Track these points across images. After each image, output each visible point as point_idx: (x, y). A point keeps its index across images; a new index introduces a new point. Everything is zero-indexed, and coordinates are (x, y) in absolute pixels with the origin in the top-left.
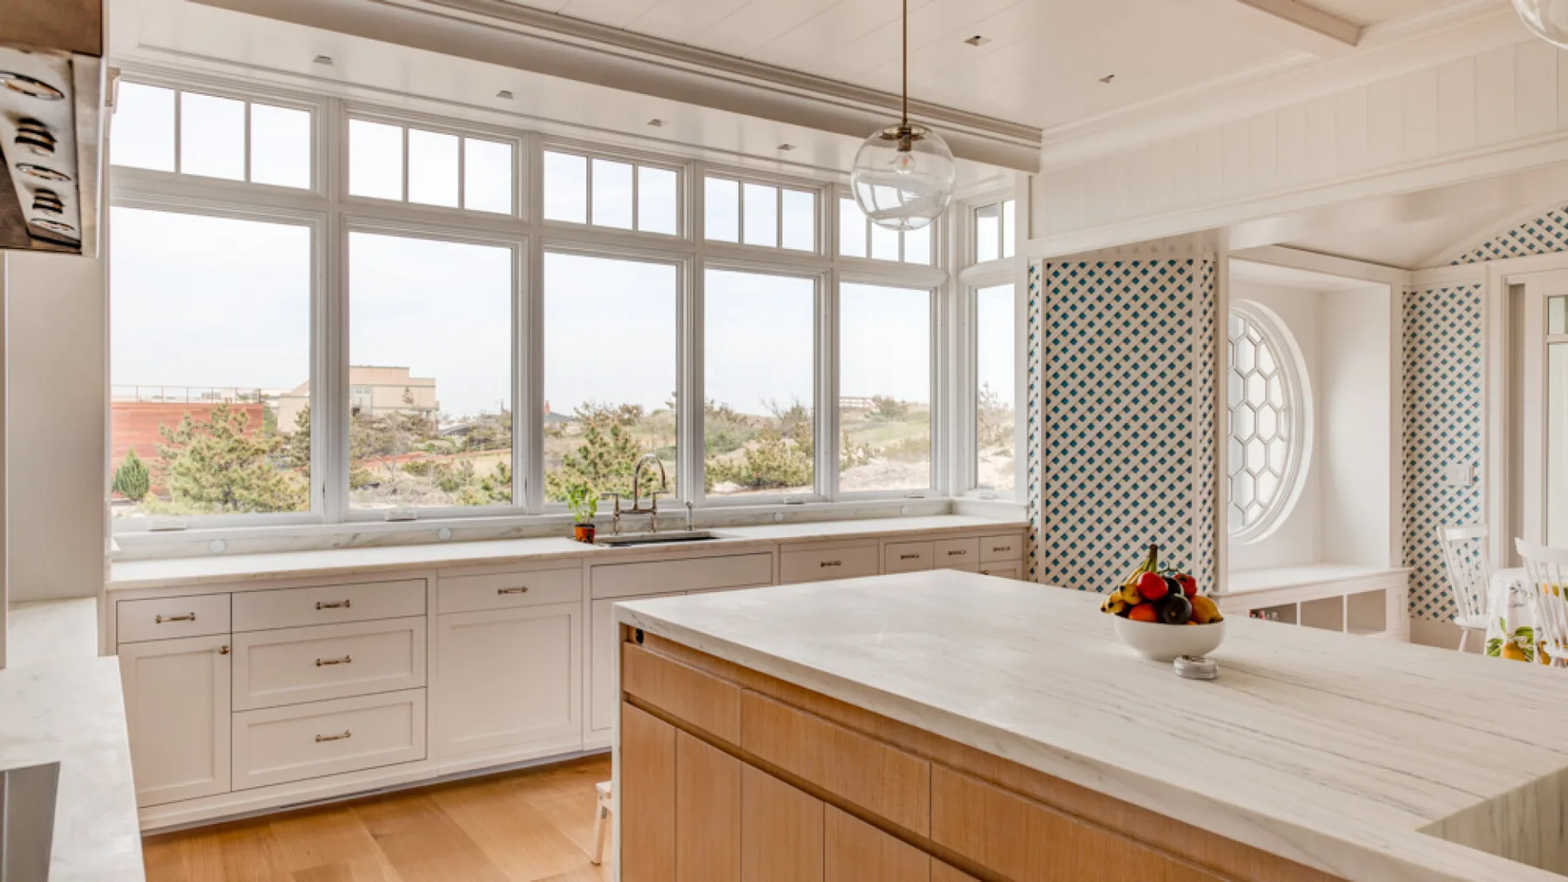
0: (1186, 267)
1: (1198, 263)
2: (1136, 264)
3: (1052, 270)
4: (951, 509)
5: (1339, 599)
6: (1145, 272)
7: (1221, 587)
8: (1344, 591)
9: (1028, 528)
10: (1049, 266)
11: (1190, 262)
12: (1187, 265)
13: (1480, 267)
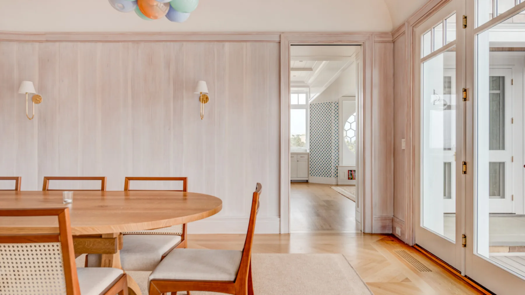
10: (311, 105)
11: (332, 102)
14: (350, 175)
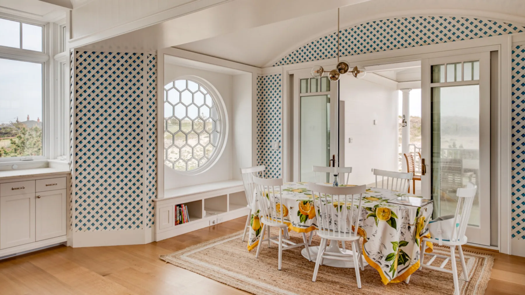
0: (141, 56)
1: (146, 55)
2: (118, 54)
3: (79, 54)
4: (47, 165)
5: (226, 195)
6: (122, 57)
7: (159, 196)
8: (228, 192)
9: (70, 174)
10: (77, 52)
11: (142, 54)
12: (141, 55)
13: (281, 67)
14: (178, 215)
